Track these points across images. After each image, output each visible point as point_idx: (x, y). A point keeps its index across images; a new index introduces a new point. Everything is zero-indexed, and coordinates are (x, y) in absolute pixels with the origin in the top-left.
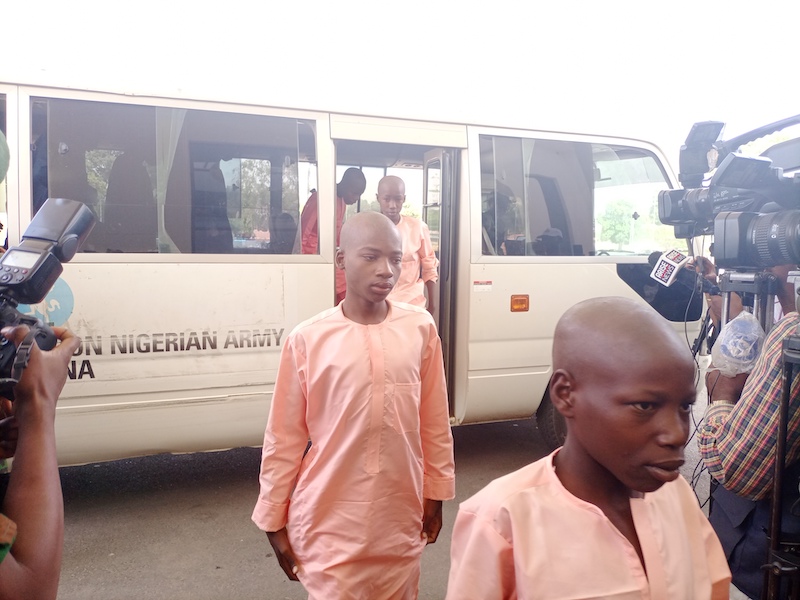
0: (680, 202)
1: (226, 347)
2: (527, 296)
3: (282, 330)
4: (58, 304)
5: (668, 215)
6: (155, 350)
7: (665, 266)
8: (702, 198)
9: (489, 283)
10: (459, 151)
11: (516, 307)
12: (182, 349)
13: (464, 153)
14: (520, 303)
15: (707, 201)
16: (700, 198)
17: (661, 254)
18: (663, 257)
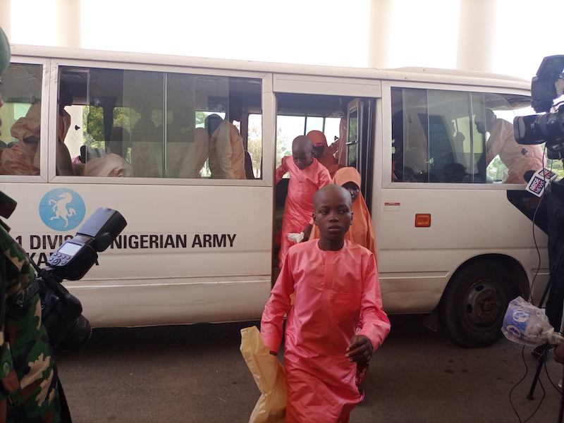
0: (532, 125)
1: (193, 246)
2: (430, 215)
3: (235, 235)
4: (74, 211)
5: (522, 135)
6: (142, 247)
7: (538, 181)
8: (552, 120)
9: (398, 204)
10: (374, 100)
11: (419, 224)
12: (161, 247)
13: (379, 103)
14: (423, 221)
15: (557, 123)
16: (550, 120)
17: (534, 172)
18: (536, 174)
